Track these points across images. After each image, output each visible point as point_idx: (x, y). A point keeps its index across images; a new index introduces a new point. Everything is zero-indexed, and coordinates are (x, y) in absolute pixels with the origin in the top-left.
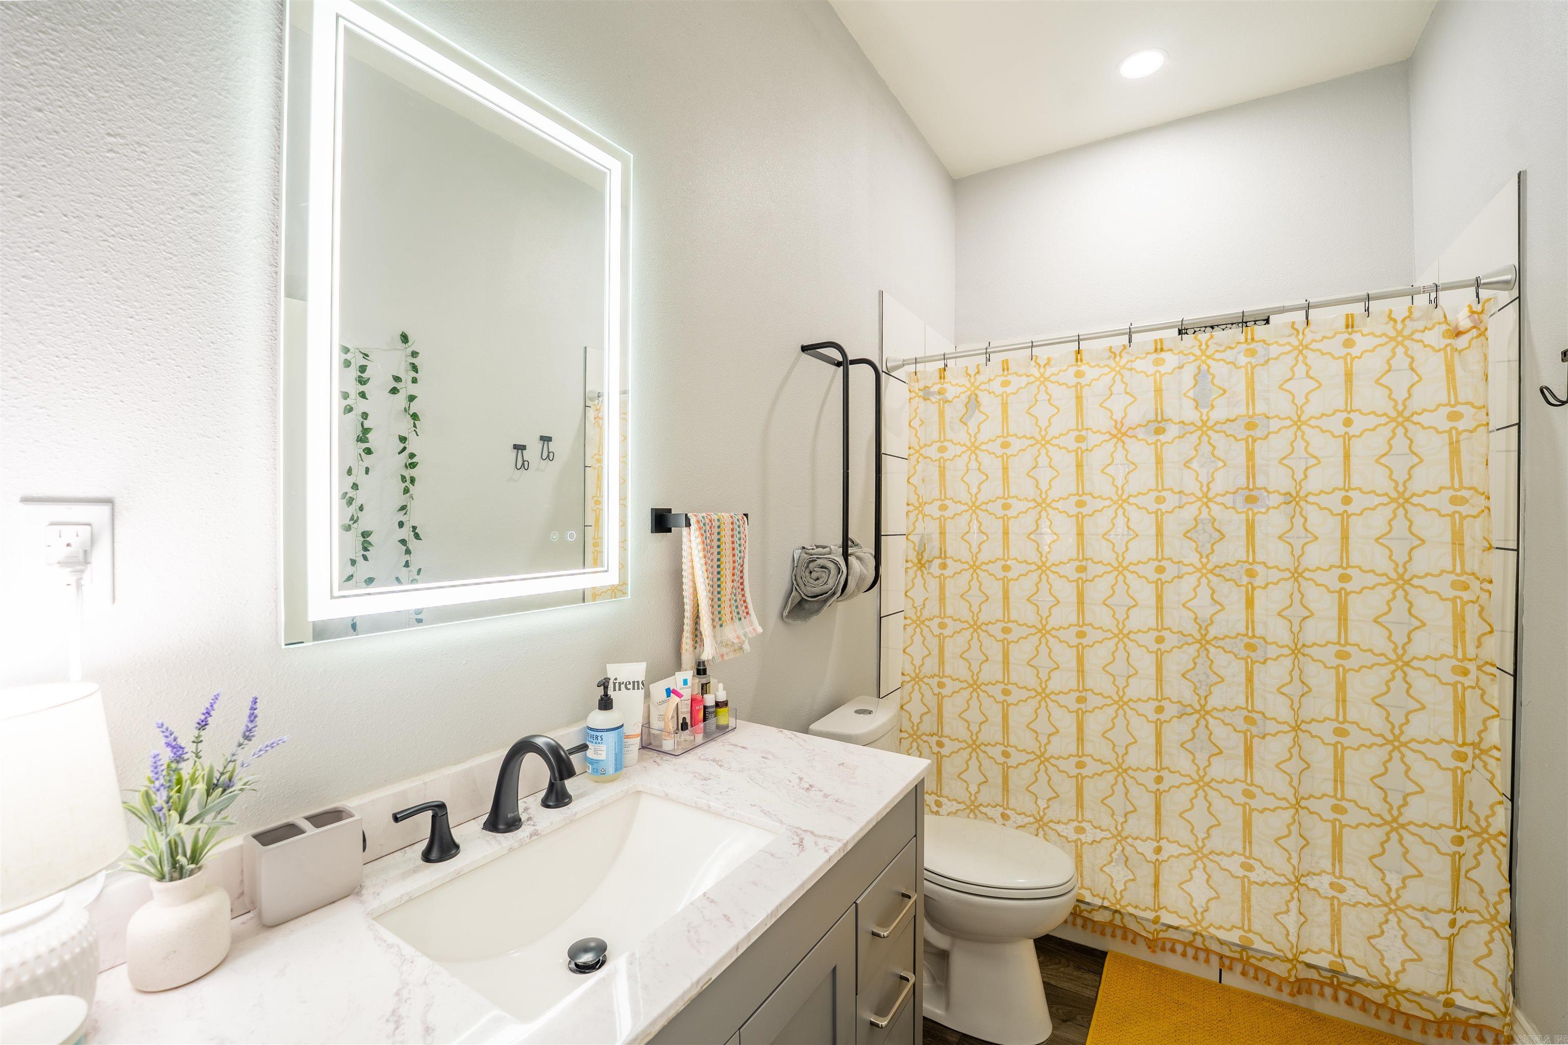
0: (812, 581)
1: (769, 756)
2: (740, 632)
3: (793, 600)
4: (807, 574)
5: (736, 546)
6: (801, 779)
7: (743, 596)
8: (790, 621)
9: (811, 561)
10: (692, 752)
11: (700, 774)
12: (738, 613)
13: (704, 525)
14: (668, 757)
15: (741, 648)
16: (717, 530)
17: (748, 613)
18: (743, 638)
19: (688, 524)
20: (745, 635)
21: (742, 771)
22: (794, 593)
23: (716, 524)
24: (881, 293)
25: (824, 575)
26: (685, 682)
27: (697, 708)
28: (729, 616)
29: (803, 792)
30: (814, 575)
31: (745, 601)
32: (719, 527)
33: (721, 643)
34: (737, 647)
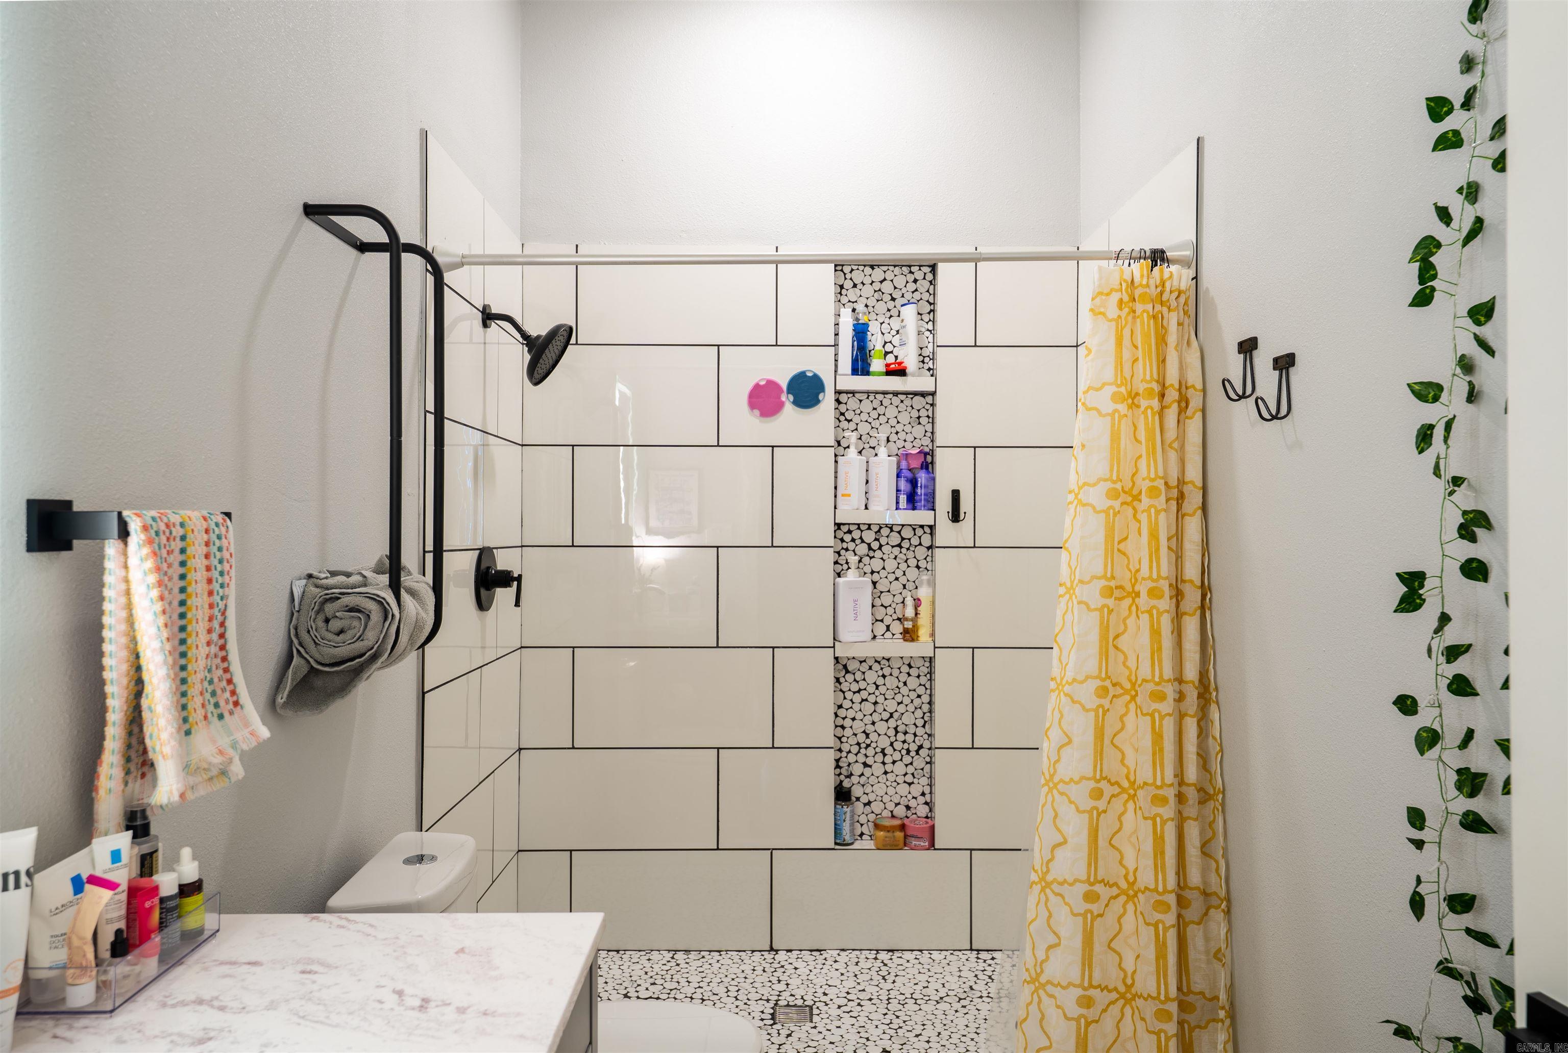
0: (330, 636)
1: (314, 967)
2: (224, 742)
3: (294, 673)
4: (320, 623)
5: (215, 574)
6: (400, 993)
7: (226, 670)
8: (289, 713)
9: (326, 601)
10: (141, 998)
11: (180, 1035)
12: (217, 705)
13: (157, 533)
14: (84, 1021)
15: (223, 773)
16: (178, 544)
17: (236, 704)
18: (231, 752)
19: (124, 533)
20: (234, 745)
21: (272, 1006)
22: (296, 660)
23: (178, 532)
24: (424, 135)
25: (355, 623)
26: (116, 856)
27: (147, 904)
28: (201, 712)
29: (415, 1014)
30: (335, 625)
31: (230, 681)
32: (183, 538)
33: (188, 768)
34: (215, 772)
